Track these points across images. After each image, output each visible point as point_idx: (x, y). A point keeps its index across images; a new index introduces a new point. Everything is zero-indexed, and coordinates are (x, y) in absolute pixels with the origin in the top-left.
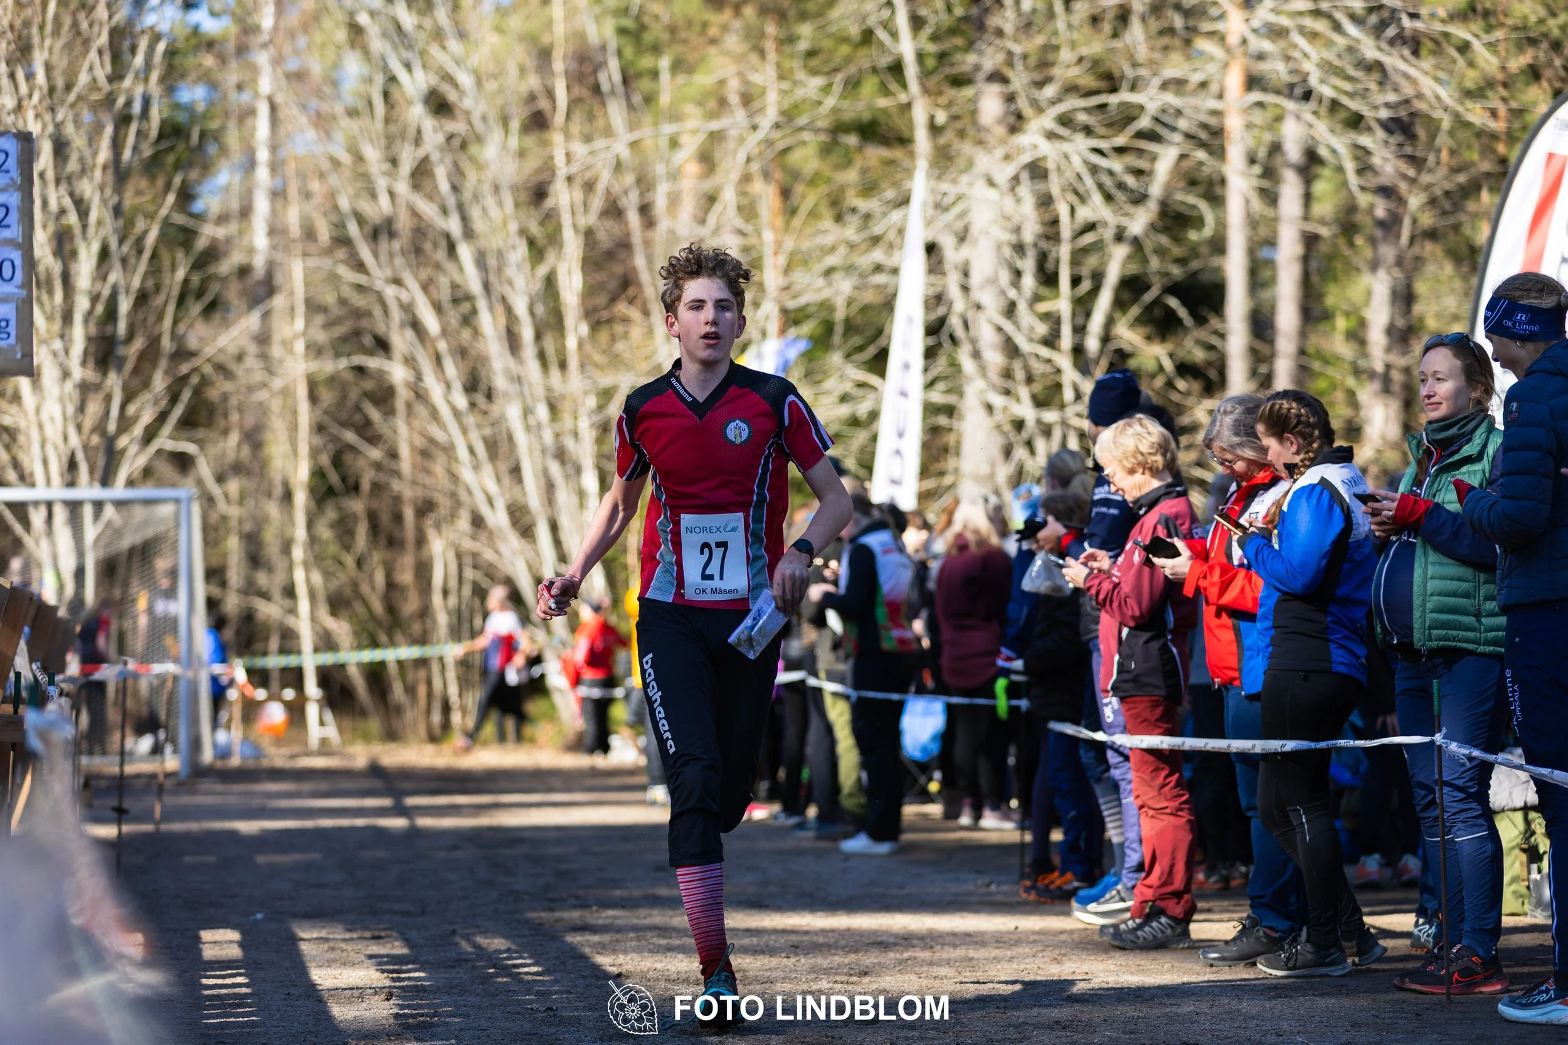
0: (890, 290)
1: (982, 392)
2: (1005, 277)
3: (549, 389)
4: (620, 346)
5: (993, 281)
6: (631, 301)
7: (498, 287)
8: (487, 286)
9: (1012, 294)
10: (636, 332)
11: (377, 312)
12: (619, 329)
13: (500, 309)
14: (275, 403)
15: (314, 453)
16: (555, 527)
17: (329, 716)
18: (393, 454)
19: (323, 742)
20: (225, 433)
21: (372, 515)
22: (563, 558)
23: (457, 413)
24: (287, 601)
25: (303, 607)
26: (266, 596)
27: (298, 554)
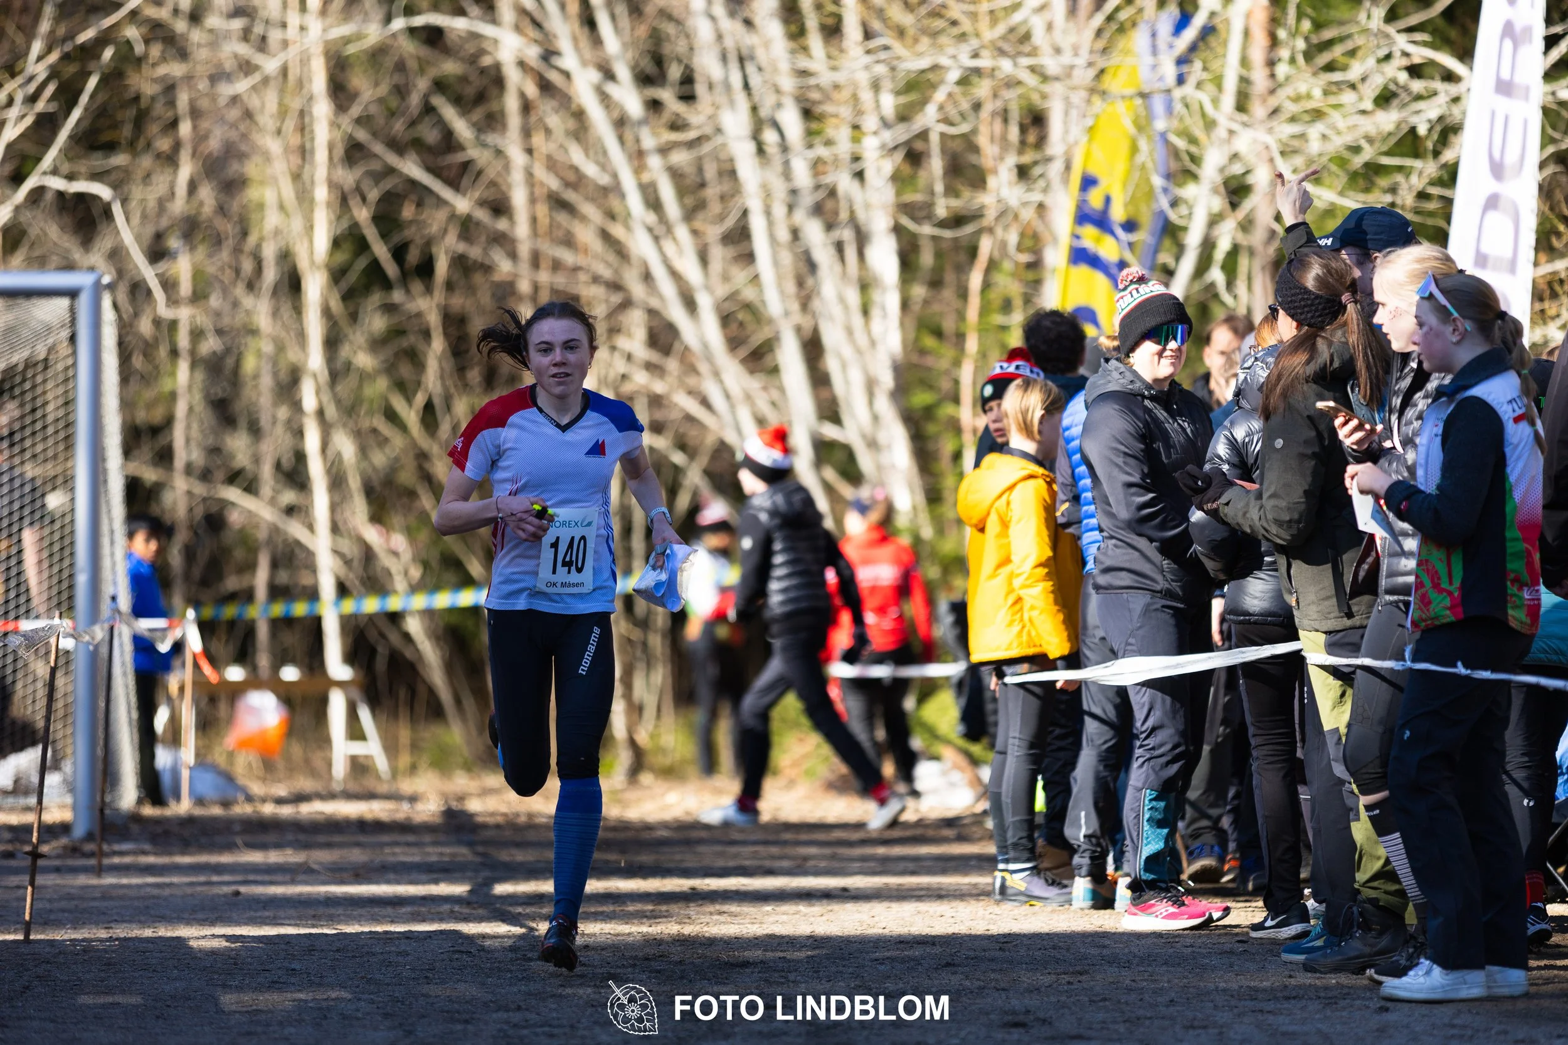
14: (268, 104)
15: (343, 200)
16: (813, 348)
17: (365, 714)
18: (500, 207)
19: (359, 766)
20: (170, 160)
21: (454, 322)
22: (830, 411)
23: (621, 123)
24: (289, 497)
25: (320, 503)
26: (245, 481)
27: (310, 396)
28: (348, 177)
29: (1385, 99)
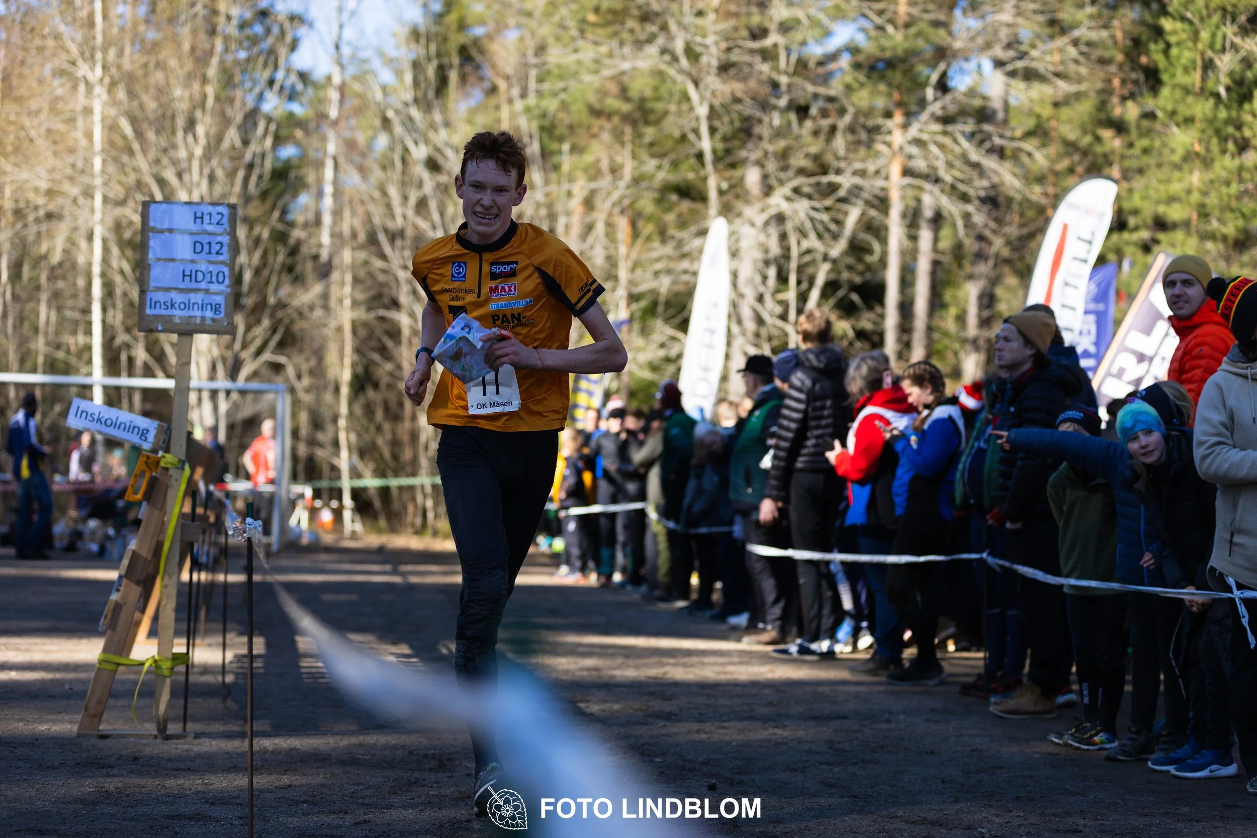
2: (758, 279)
5: (751, 281)
9: (761, 289)
11: (393, 285)
14: (332, 335)
15: (354, 365)
17: (358, 518)
18: (399, 367)
19: (354, 533)
20: (302, 351)
21: (386, 403)
24: (335, 450)
25: (344, 453)
26: (321, 446)
27: (342, 423)
28: (356, 357)
29: (662, 345)
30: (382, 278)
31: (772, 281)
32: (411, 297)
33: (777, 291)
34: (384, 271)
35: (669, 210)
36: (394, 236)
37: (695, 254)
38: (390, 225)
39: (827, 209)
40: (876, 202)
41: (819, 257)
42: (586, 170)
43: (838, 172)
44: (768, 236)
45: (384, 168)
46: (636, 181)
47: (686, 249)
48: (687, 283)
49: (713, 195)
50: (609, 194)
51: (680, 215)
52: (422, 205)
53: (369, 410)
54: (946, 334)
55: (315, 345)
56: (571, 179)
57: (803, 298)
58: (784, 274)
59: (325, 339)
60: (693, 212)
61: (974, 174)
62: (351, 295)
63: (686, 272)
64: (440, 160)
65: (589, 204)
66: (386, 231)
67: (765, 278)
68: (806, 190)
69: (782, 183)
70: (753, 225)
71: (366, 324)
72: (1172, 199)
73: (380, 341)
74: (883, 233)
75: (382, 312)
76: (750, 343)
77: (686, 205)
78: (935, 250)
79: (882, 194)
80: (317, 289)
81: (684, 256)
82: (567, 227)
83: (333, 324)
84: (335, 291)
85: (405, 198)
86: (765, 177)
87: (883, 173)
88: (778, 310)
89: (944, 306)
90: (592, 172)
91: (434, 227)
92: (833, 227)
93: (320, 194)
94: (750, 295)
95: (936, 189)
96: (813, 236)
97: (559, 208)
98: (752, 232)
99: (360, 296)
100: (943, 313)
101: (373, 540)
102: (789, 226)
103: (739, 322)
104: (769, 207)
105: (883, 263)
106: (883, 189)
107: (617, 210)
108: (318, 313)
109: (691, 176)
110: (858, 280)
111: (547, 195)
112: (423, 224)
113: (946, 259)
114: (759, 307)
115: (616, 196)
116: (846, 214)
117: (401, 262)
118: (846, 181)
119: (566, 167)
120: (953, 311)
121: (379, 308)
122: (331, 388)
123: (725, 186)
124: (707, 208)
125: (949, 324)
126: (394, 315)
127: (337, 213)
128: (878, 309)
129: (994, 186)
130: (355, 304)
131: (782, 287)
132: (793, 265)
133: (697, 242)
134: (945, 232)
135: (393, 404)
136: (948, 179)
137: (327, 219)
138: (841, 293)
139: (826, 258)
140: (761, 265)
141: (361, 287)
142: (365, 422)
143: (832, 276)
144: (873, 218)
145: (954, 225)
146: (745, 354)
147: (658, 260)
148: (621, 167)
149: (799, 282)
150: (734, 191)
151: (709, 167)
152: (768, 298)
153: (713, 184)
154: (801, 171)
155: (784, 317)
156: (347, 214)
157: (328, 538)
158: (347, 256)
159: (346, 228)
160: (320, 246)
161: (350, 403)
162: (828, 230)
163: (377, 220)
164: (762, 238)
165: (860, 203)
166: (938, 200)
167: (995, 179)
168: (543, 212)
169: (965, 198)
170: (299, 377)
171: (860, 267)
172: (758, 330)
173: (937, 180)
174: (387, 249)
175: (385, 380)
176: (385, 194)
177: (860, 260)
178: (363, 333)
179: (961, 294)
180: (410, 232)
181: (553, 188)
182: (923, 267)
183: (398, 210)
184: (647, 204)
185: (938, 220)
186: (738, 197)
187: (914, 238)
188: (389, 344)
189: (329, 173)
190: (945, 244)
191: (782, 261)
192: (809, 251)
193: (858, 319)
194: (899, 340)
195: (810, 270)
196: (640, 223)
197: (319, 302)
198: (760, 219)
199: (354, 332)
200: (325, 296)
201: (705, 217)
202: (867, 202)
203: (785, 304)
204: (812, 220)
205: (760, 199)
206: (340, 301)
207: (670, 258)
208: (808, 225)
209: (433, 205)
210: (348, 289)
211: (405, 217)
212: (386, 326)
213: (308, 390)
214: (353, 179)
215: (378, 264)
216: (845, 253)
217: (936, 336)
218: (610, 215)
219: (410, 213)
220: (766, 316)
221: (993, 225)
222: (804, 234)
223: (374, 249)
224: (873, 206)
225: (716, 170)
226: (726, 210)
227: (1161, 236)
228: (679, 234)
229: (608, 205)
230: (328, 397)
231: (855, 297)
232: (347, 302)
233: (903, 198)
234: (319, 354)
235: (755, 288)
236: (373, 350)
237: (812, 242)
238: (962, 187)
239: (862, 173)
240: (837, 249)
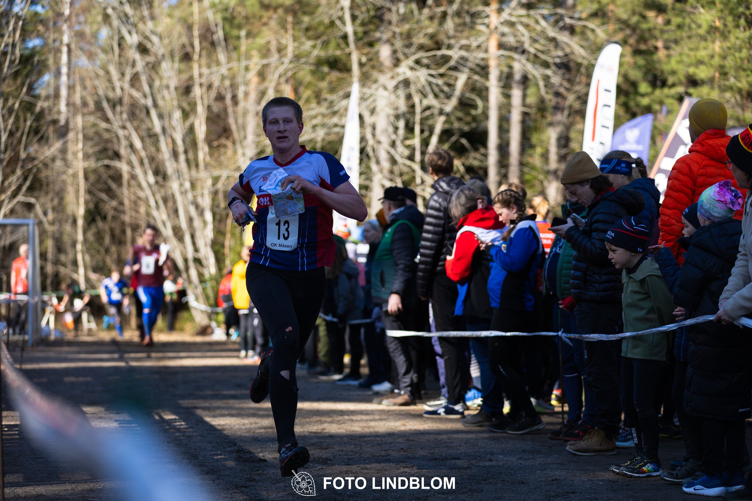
0: (341, 135)
1: (380, 180)
2: (391, 129)
3: (190, 177)
4: (223, 158)
5: (385, 131)
6: (227, 138)
7: (169, 131)
8: (164, 130)
9: (394, 137)
10: (230, 152)
11: (115, 140)
12: (222, 150)
13: (169, 140)
14: (69, 180)
15: (86, 202)
16: (193, 237)
17: (92, 318)
18: (122, 203)
19: (90, 330)
20: (47, 193)
21: (112, 230)
22: (196, 250)
23: (150, 186)
24: (74, 268)
25: (81, 270)
26: (64, 265)
27: (79, 247)
28: (88, 197)
30: (106, 136)
31: (401, 131)
32: (129, 150)
33: (406, 138)
34: (107, 130)
35: (323, 79)
36: (114, 104)
37: (342, 111)
38: (111, 95)
39: (442, 75)
40: (478, 69)
41: (436, 111)
42: (259, 50)
43: (449, 47)
44: (398, 97)
45: (105, 51)
46: (297, 57)
47: (336, 108)
48: (337, 133)
49: (355, 67)
50: (277, 68)
51: (331, 83)
52: (135, 80)
53: (99, 237)
54: (533, 168)
55: (57, 188)
56: (248, 57)
57: (425, 143)
58: (411, 125)
59: (64, 182)
60: (340, 80)
61: (551, 46)
62: (82, 149)
63: (336, 125)
64: (149, 45)
65: (262, 75)
66: (108, 100)
67: (396, 128)
68: (425, 61)
69: (407, 56)
70: (385, 88)
71: (95, 171)
72: (700, 62)
73: (106, 184)
74: (484, 93)
75: (106, 162)
76: (386, 178)
77: (335, 75)
78: (524, 105)
79: (482, 63)
80: (58, 145)
81: (335, 113)
82: (246, 94)
83: (70, 171)
84: (71, 148)
85: (123, 74)
86: (395, 52)
87: (483, 47)
88: (407, 152)
89: (532, 147)
90: (264, 51)
91: (145, 96)
92: (446, 89)
93: (58, 74)
94: (385, 141)
95: (523, 58)
96: (431, 96)
97: (239, 79)
98: (386, 94)
99: (90, 151)
100: (530, 151)
101: (106, 336)
102: (413, 89)
103: (378, 162)
104: (398, 74)
105: (486, 116)
106: (483, 59)
107: (283, 80)
108: (59, 163)
109: (338, 53)
110: (466, 128)
111: (230, 69)
112: (136, 94)
113: (533, 111)
114: (392, 151)
115: (281, 69)
116: (456, 79)
117: (120, 123)
118: (455, 54)
119: (243, 48)
120: (539, 150)
121: (105, 159)
122: (70, 221)
123: (364, 59)
124: (351, 76)
125: (536, 160)
126: (116, 164)
127: (71, 88)
128: (482, 150)
129: (566, 55)
130: (86, 156)
131: (410, 135)
132: (418, 118)
133: (344, 103)
134: (531, 91)
135: (117, 232)
136: (532, 50)
137: (64, 92)
138: (453, 139)
139: (441, 112)
140: (392, 119)
141: (90, 143)
142: (96, 245)
143: (447, 126)
144: (476, 81)
145: (537, 85)
146: (383, 186)
147: (315, 117)
148: (286, 47)
149: (422, 131)
150: (371, 63)
151: (352, 46)
152: (398, 143)
153: (355, 58)
154: (421, 47)
155: (411, 158)
156: (78, 88)
157: (70, 336)
158: (79, 121)
159: (77, 99)
160: (59, 112)
161: (85, 232)
162: (442, 91)
163: (101, 92)
164: (393, 97)
165: (466, 70)
166: (524, 66)
167: (568, 50)
168: (227, 83)
169: (546, 65)
170: (45, 214)
171: (469, 119)
172: (392, 168)
173: (524, 52)
174: (110, 114)
175: (111, 213)
176: (108, 72)
177: (468, 114)
178: (92, 178)
179: (544, 137)
180: (126, 100)
181: (234, 64)
182: (516, 117)
183: (117, 84)
184: (305, 75)
185: (525, 80)
186: (373, 67)
187: (508, 96)
188: (114, 186)
189: (64, 58)
190: (531, 100)
191: (408, 116)
192: (428, 108)
193: (467, 158)
194: (499, 173)
195: (430, 122)
196: (301, 89)
197: (60, 156)
198: (391, 84)
199: (86, 178)
200: (64, 151)
201: (350, 84)
202: (471, 69)
203: (413, 149)
204: (430, 84)
205: (391, 69)
206: (75, 154)
207: (324, 115)
208: (428, 89)
209: (144, 79)
210: (80, 145)
211: (122, 89)
212: (111, 172)
213: (52, 223)
214: (83, 61)
215: (104, 125)
216: (455, 108)
217: (526, 170)
218: (279, 84)
219: (126, 86)
220: (398, 158)
221: (566, 84)
222: (425, 96)
223: (99, 114)
224: (476, 73)
225: (358, 48)
226: (365, 79)
227: (691, 90)
228: (330, 97)
229: (276, 75)
230: (68, 228)
231: (464, 141)
232: (80, 155)
233: (499, 65)
234: (60, 195)
235: (389, 136)
236: (101, 190)
237: (431, 101)
238: (543, 57)
239: (467, 48)
240: (450, 106)
